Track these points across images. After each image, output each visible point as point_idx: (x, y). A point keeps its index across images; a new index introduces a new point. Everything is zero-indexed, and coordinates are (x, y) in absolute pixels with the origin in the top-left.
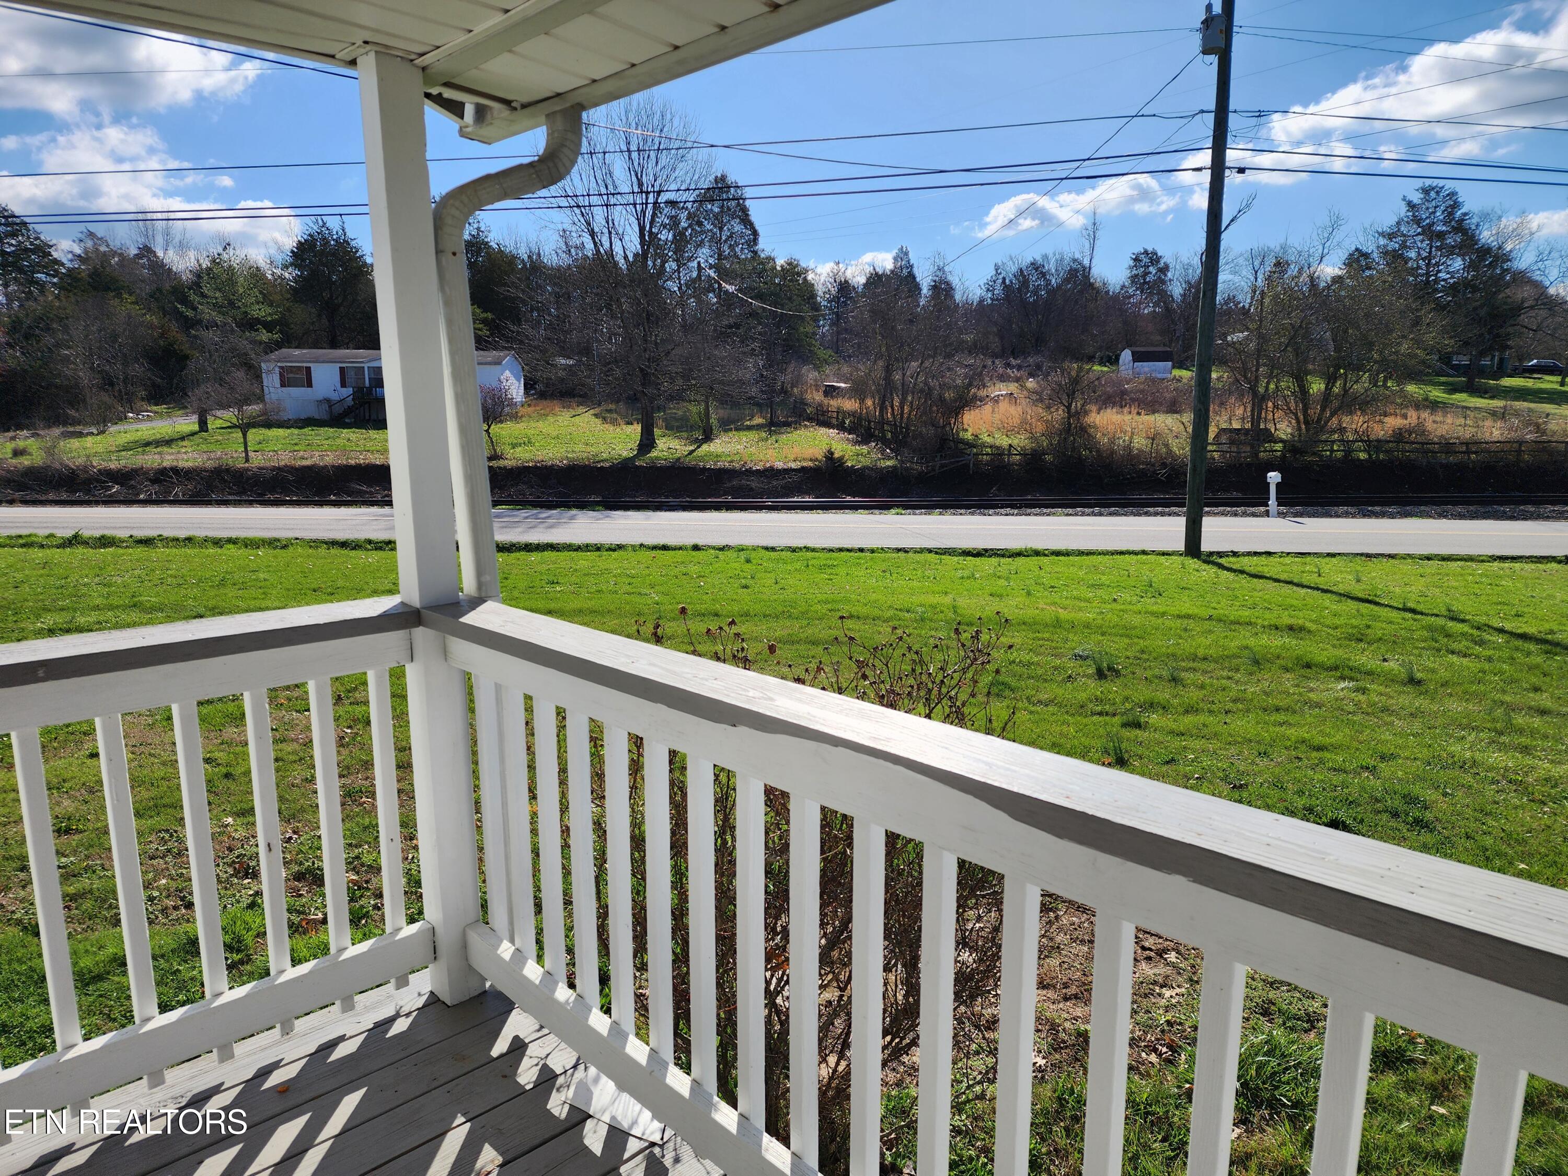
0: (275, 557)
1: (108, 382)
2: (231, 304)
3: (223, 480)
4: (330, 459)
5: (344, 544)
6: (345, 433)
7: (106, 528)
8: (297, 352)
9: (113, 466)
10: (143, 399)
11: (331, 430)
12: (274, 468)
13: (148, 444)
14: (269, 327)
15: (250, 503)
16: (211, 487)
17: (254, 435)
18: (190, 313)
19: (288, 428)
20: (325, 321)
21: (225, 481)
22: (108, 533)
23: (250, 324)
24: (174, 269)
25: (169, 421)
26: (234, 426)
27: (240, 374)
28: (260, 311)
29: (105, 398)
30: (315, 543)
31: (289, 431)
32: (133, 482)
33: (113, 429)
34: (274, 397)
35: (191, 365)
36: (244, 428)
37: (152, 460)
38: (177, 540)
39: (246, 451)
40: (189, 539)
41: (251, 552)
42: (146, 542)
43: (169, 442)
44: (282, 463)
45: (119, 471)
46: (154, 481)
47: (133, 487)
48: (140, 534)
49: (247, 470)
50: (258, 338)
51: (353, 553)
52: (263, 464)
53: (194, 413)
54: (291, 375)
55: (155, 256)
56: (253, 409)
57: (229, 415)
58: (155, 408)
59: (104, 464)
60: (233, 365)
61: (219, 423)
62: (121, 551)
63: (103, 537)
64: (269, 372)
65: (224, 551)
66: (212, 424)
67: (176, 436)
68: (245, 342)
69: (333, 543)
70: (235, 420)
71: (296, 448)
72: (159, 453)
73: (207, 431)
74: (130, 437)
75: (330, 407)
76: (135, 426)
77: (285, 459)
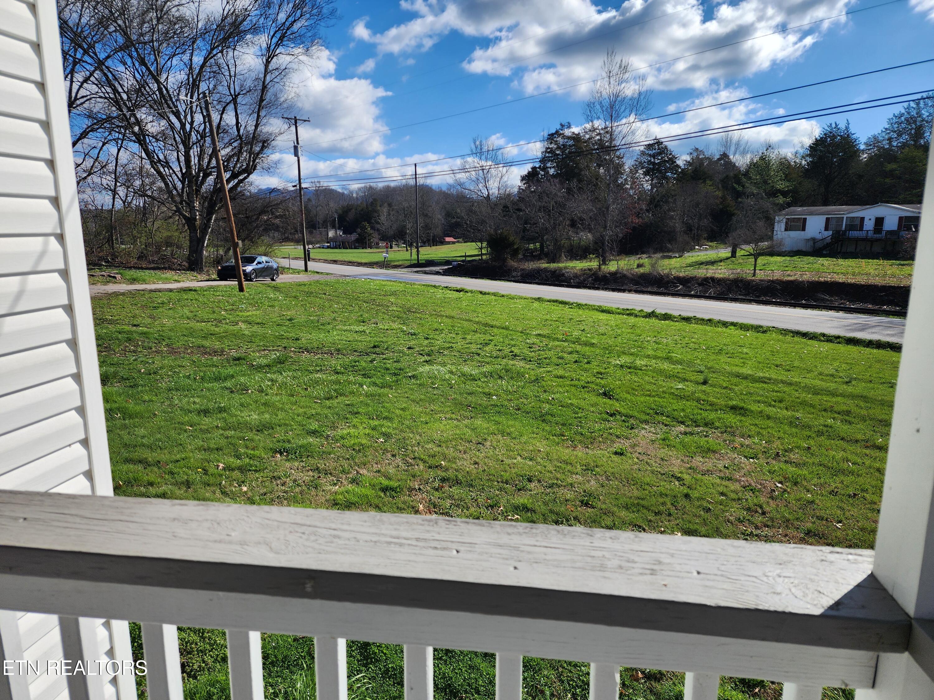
0: (756, 338)
1: (689, 229)
2: (765, 182)
3: (737, 286)
4: (807, 277)
5: (805, 335)
6: (821, 260)
7: (669, 309)
8: (800, 209)
9: (681, 275)
10: (705, 239)
11: (812, 258)
12: (769, 281)
13: (702, 263)
14: (784, 194)
15: (750, 301)
16: (730, 290)
17: (761, 260)
18: (740, 189)
19: (784, 256)
20: (822, 189)
21: (739, 287)
22: (669, 312)
23: (774, 193)
24: (737, 165)
25: (716, 251)
26: (751, 255)
27: (761, 224)
28: (781, 185)
29: (686, 238)
30: (785, 332)
31: (784, 258)
32: (689, 284)
33: (687, 254)
34: (779, 236)
35: (734, 219)
36: (756, 256)
37: (701, 272)
38: (703, 320)
39: (755, 270)
40: (710, 320)
41: (743, 332)
42: (687, 319)
43: (712, 263)
44: (775, 278)
45: (684, 277)
46: (700, 284)
47: (689, 287)
48: (685, 314)
49: (753, 281)
50: (777, 202)
51: (810, 342)
52: (763, 277)
53: (730, 246)
54: (792, 224)
55: (729, 159)
56: (765, 244)
57: (749, 248)
58: (710, 244)
59: (678, 273)
60: (759, 218)
61: (743, 253)
62: (672, 323)
63: (666, 314)
64: (779, 222)
65: (727, 330)
66: (739, 253)
67: (717, 259)
68: (768, 204)
69: (797, 333)
70: (752, 251)
71: (787, 269)
72: (707, 269)
73: (735, 257)
74: (694, 259)
75: (814, 243)
76: (699, 254)
77: (777, 275)
